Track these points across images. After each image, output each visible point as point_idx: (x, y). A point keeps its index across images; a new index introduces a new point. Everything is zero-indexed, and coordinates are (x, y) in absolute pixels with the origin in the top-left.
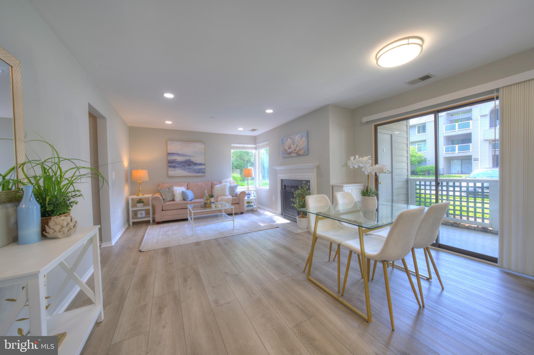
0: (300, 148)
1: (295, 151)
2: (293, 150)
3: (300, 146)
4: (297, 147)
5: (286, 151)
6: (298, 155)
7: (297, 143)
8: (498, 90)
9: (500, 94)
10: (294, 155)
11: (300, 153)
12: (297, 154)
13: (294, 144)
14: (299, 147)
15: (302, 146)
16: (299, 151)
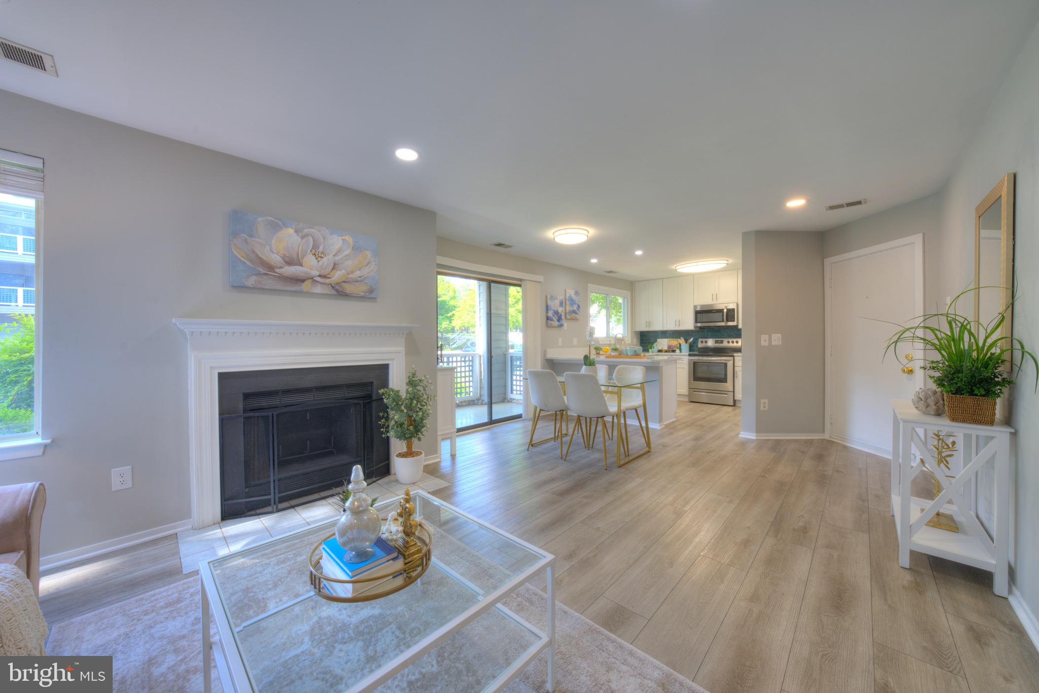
0: (348, 274)
1: (328, 281)
2: (318, 273)
3: (352, 272)
4: (334, 268)
5: (271, 268)
6: (340, 292)
7: (337, 258)
8: (521, 280)
9: (523, 284)
10: (318, 289)
11: (348, 288)
12: (337, 291)
13: (318, 256)
14: (343, 271)
15: (358, 273)
16: (344, 282)
